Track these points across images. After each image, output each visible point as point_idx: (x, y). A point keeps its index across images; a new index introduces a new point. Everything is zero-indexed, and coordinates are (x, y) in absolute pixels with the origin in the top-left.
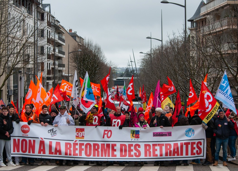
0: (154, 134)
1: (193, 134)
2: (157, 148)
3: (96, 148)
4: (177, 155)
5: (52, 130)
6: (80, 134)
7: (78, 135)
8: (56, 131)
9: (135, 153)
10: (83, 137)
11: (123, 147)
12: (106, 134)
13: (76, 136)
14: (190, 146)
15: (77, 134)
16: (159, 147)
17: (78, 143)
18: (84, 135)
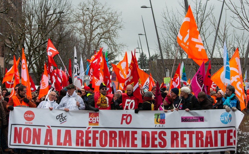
0: (183, 119)
1: (229, 120)
2: (187, 136)
3: (113, 136)
4: (211, 146)
5: (61, 115)
6: (94, 119)
7: (91, 121)
8: (66, 116)
9: (159, 142)
10: (97, 123)
11: (146, 135)
12: (124, 119)
13: (89, 122)
14: (225, 135)
15: (91, 119)
16: (188, 135)
17: (91, 131)
18: (98, 120)
